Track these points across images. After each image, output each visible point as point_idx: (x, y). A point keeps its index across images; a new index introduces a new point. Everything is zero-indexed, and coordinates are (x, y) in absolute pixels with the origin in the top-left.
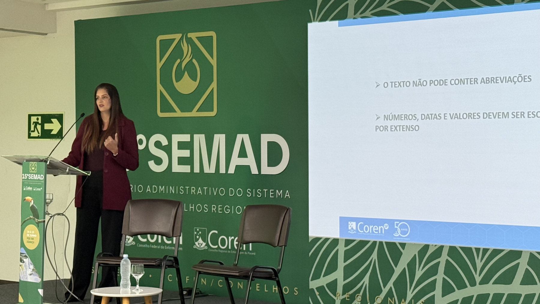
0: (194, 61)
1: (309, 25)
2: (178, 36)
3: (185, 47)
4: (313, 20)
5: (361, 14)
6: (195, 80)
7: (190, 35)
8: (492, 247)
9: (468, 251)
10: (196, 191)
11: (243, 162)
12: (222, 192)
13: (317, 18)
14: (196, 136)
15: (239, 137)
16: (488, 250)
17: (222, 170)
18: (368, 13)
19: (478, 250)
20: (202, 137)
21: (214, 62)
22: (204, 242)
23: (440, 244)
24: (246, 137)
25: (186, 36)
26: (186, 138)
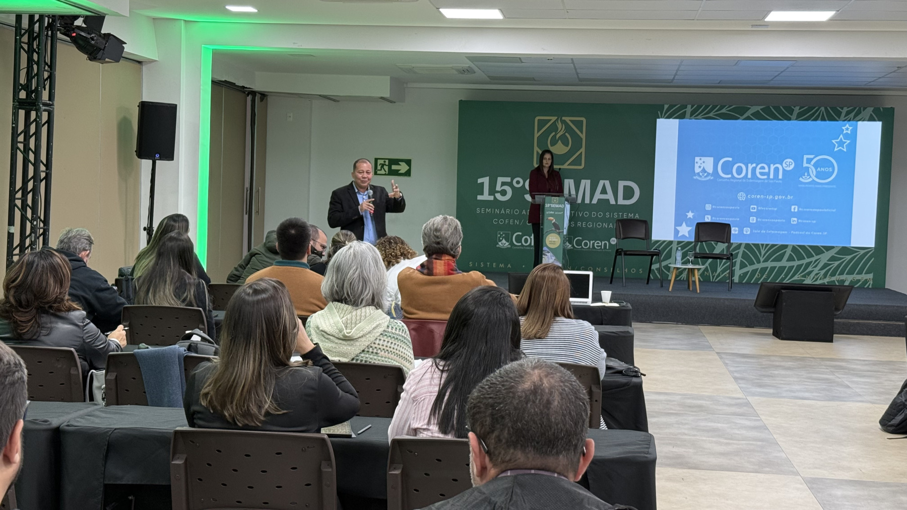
0: (567, 134)
1: (658, 120)
2: (554, 119)
3: (559, 125)
4: (660, 116)
5: (696, 116)
6: (567, 146)
7: (563, 118)
8: (771, 243)
9: (757, 246)
11: (603, 197)
12: (586, 214)
13: (664, 115)
15: (601, 183)
16: (768, 245)
17: (587, 201)
18: (699, 117)
19: (762, 245)
20: (572, 181)
21: (583, 136)
22: (570, 243)
23: (739, 242)
24: (607, 183)
25: (561, 118)
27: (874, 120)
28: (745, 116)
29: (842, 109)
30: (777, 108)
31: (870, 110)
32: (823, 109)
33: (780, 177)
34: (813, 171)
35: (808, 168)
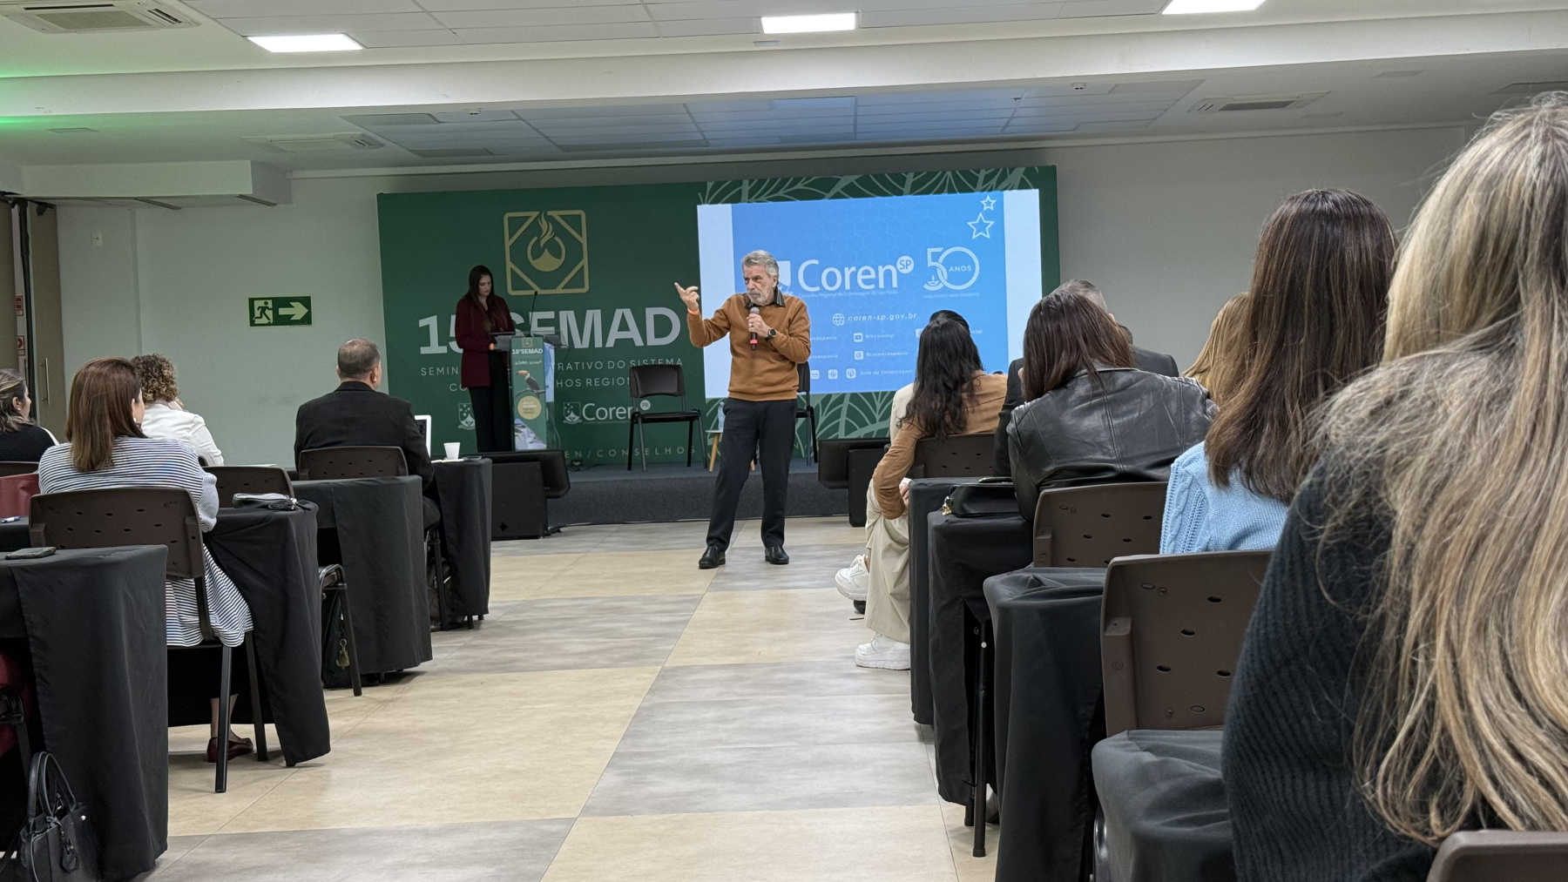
0: (556, 238)
1: (699, 207)
2: (534, 214)
3: (544, 225)
4: (702, 201)
5: (757, 197)
6: (559, 256)
7: (549, 213)
9: (868, 395)
10: (565, 367)
11: (624, 335)
12: (599, 365)
13: (708, 199)
14: (563, 314)
15: (619, 313)
17: (598, 344)
18: (763, 198)
19: (877, 394)
20: (571, 314)
21: (583, 240)
22: (577, 414)
23: (842, 392)
24: (628, 313)
25: (545, 214)
26: (550, 315)
27: (1028, 187)
28: (832, 193)
29: (978, 172)
30: (881, 178)
31: (1019, 173)
32: (949, 174)
33: (895, 284)
34: (943, 273)
35: (935, 267)
